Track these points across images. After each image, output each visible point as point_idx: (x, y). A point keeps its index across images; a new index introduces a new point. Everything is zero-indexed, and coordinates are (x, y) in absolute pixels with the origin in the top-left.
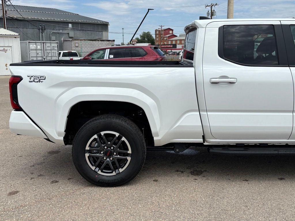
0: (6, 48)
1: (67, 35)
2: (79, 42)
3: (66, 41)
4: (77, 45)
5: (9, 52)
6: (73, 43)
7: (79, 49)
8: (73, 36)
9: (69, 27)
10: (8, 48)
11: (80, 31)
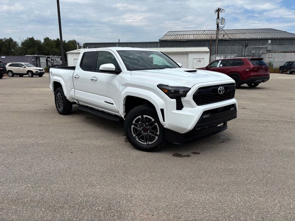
0: (200, 60)
1: (265, 49)
2: (273, 54)
3: (263, 53)
4: (270, 56)
5: (202, 62)
6: (267, 55)
7: (272, 59)
8: (271, 50)
9: (269, 43)
10: (202, 60)
11: (278, 45)
